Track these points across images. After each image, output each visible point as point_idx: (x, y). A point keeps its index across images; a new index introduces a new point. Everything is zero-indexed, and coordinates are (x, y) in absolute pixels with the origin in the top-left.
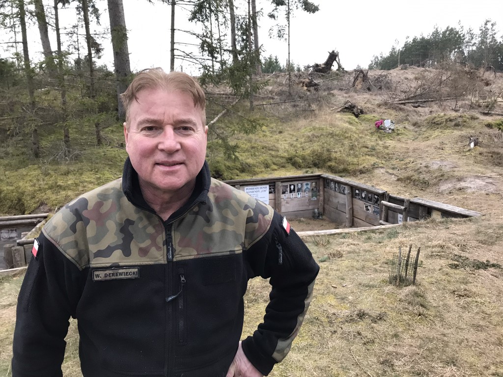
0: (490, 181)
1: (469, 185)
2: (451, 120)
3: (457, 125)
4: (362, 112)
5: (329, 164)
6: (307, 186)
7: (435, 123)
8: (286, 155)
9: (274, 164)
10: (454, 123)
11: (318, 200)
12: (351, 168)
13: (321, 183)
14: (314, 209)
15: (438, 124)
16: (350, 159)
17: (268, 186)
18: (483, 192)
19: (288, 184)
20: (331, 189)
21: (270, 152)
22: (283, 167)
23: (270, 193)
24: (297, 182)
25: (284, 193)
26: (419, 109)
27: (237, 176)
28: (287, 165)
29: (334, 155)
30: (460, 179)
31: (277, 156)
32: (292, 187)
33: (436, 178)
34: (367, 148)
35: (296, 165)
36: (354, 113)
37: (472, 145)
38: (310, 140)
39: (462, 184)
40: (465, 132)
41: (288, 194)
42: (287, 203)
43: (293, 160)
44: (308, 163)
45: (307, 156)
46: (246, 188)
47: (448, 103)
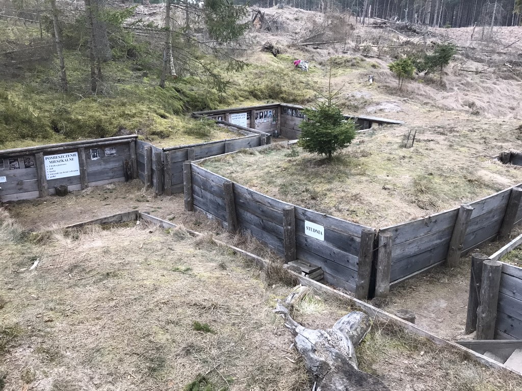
0: (396, 104)
1: (385, 107)
2: (348, 61)
3: (353, 65)
4: (278, 52)
5: (281, 95)
6: (270, 113)
7: (336, 63)
8: (246, 88)
9: (241, 96)
10: (350, 63)
11: (277, 124)
12: (298, 98)
13: (279, 110)
14: (274, 131)
15: (339, 64)
16: (295, 92)
17: (246, 114)
18: (394, 111)
19: (258, 112)
20: (288, 114)
21: (235, 86)
22: (248, 98)
23: (248, 119)
24: (264, 110)
25: (256, 119)
26: (318, 50)
27: (218, 106)
28: (250, 97)
29: (283, 89)
30: (378, 104)
31: (241, 90)
32: (261, 114)
33: (362, 103)
34: (303, 83)
35: (256, 97)
36: (272, 53)
37: (371, 80)
38: (259, 76)
39: (381, 107)
40: (361, 71)
42: (258, 126)
43: (254, 93)
44: (266, 95)
45: (263, 90)
46: (232, 115)
47: (337, 46)
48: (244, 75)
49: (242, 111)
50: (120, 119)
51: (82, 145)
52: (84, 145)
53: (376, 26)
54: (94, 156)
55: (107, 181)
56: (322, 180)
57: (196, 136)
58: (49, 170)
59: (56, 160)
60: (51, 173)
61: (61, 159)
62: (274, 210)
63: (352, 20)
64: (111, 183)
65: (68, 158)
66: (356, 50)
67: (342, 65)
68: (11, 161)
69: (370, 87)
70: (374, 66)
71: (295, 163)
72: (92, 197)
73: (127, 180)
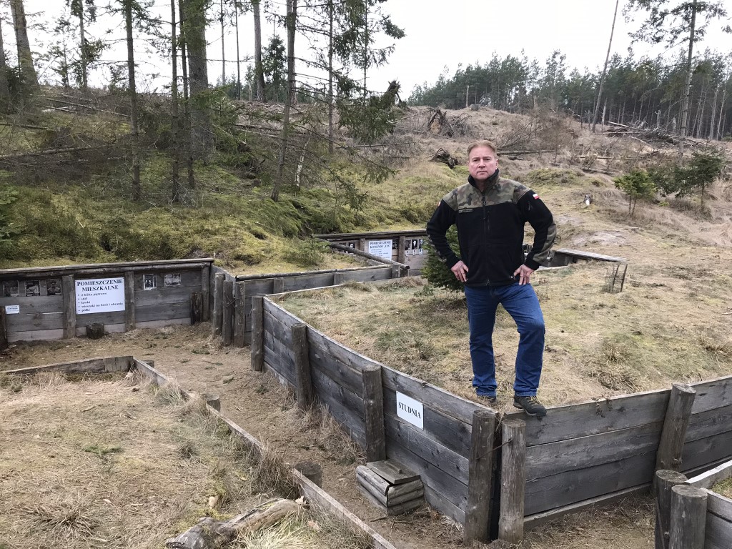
0: (619, 234)
1: (602, 238)
2: (557, 176)
3: (564, 181)
4: (456, 163)
7: (540, 178)
8: (398, 207)
9: (389, 218)
10: (560, 179)
15: (543, 180)
17: (391, 241)
18: (616, 244)
19: (409, 239)
21: (381, 204)
22: (398, 221)
23: (393, 248)
24: (420, 238)
25: (406, 249)
26: (516, 161)
27: (353, 229)
28: (402, 219)
30: (591, 234)
31: (390, 209)
32: (415, 243)
33: (567, 232)
35: (411, 219)
36: (448, 163)
37: (588, 202)
38: (419, 191)
39: (596, 238)
40: (575, 189)
41: (410, 251)
42: (409, 260)
43: (408, 214)
45: (422, 210)
46: (370, 242)
47: (545, 156)
48: (399, 190)
49: (386, 236)
50: (196, 236)
51: (131, 268)
52: (134, 268)
53: (611, 133)
54: (148, 285)
55: (163, 321)
56: (450, 330)
57: (299, 265)
58: (80, 301)
59: (92, 286)
60: (83, 305)
61: (99, 286)
62: (356, 371)
63: (575, 125)
64: (169, 326)
65: (110, 285)
66: (572, 162)
67: (548, 181)
68: (29, 284)
69: (586, 211)
70: (596, 184)
71: (418, 304)
72: (136, 343)
73: (193, 323)
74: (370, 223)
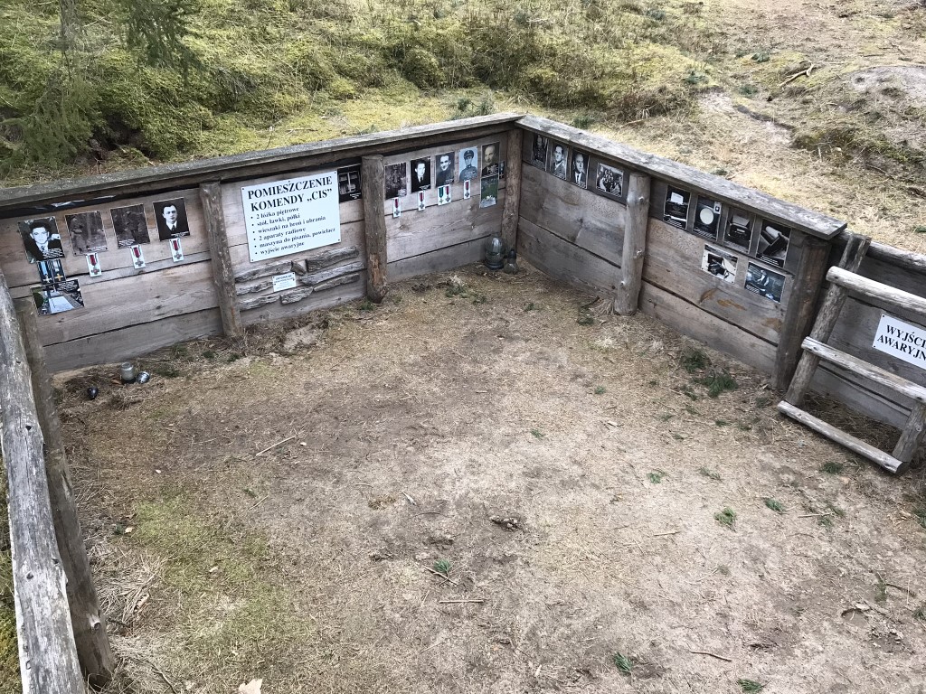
6: (467, 160)
13: (514, 147)
14: (489, 236)
20: (551, 170)
21: (322, 23)
25: (392, 193)
32: (421, 170)
41: (407, 199)
42: (404, 227)
43: (408, 59)
46: (246, 189)
49: (309, 162)
74: (277, 96)
